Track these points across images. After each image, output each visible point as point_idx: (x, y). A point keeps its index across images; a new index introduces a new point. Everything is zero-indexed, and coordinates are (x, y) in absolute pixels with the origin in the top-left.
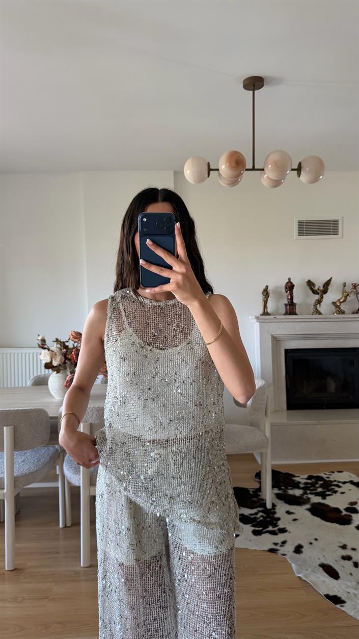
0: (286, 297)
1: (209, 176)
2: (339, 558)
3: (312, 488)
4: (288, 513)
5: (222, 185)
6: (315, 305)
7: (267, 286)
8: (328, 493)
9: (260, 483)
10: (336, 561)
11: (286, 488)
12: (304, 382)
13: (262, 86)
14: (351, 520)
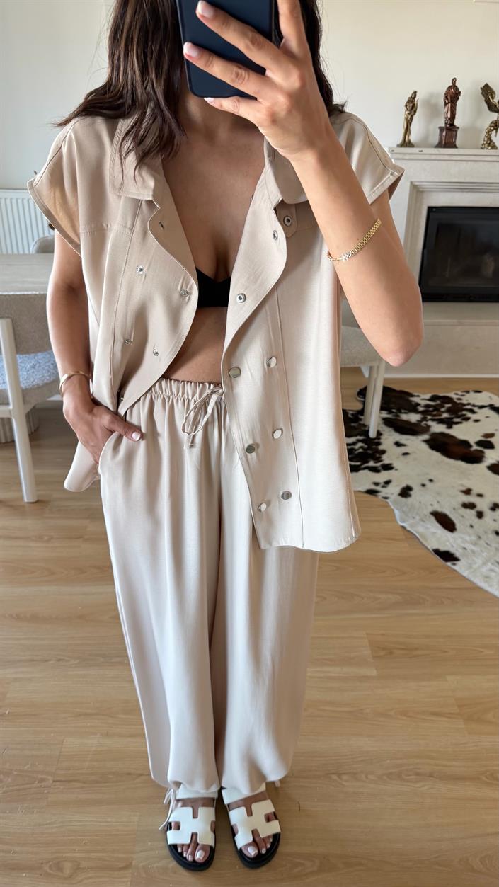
0: (443, 116)
2: (458, 506)
3: (434, 413)
4: (398, 444)
7: (415, 93)
8: (455, 420)
9: (364, 403)
10: (454, 509)
11: (399, 411)
12: (449, 260)
14: (483, 457)
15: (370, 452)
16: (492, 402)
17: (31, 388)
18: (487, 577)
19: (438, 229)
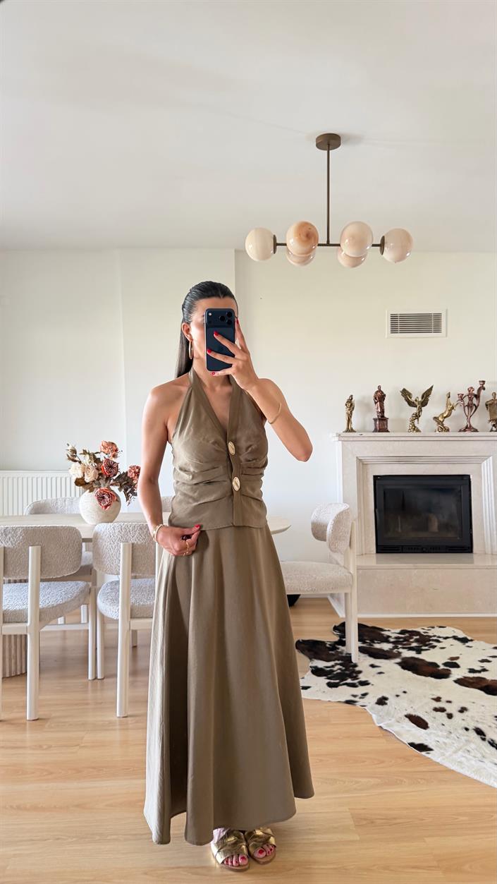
0: (375, 411)
1: (274, 252)
2: (430, 710)
3: (404, 643)
4: (373, 666)
5: (291, 264)
6: (412, 421)
7: (352, 396)
8: (423, 648)
10: (426, 712)
11: (372, 641)
12: (399, 518)
13: (339, 145)
14: (450, 673)
15: (347, 672)
16: (455, 635)
17: (47, 608)
18: (459, 762)
19: (384, 493)
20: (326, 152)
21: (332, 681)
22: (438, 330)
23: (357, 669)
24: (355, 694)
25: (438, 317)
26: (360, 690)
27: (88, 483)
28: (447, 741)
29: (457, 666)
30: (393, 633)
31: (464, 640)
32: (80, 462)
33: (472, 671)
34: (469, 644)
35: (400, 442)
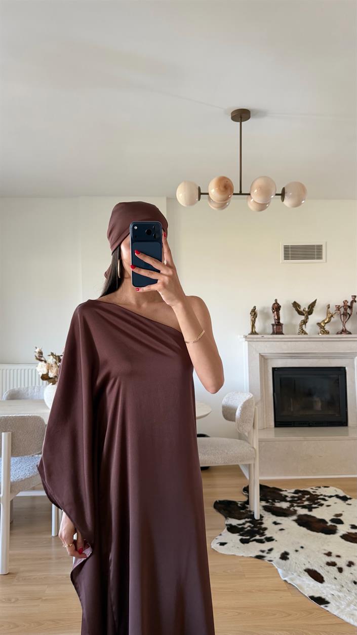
0: (273, 318)
1: (199, 200)
2: (323, 564)
3: (299, 501)
4: (275, 523)
5: (212, 209)
6: (301, 326)
7: (255, 307)
8: (314, 506)
9: (248, 496)
10: (321, 566)
11: (274, 501)
12: (291, 400)
13: (249, 118)
14: (337, 529)
15: (255, 529)
16: (338, 494)
17: (17, 482)
19: (281, 380)
20: (239, 123)
21: (244, 538)
22: (320, 257)
23: (263, 526)
24: (263, 549)
25: (319, 248)
26: (267, 546)
27: (52, 378)
28: (340, 594)
29: (341, 522)
30: (289, 492)
31: (344, 499)
32: (45, 362)
33: (353, 527)
34: (349, 502)
35: (292, 342)
